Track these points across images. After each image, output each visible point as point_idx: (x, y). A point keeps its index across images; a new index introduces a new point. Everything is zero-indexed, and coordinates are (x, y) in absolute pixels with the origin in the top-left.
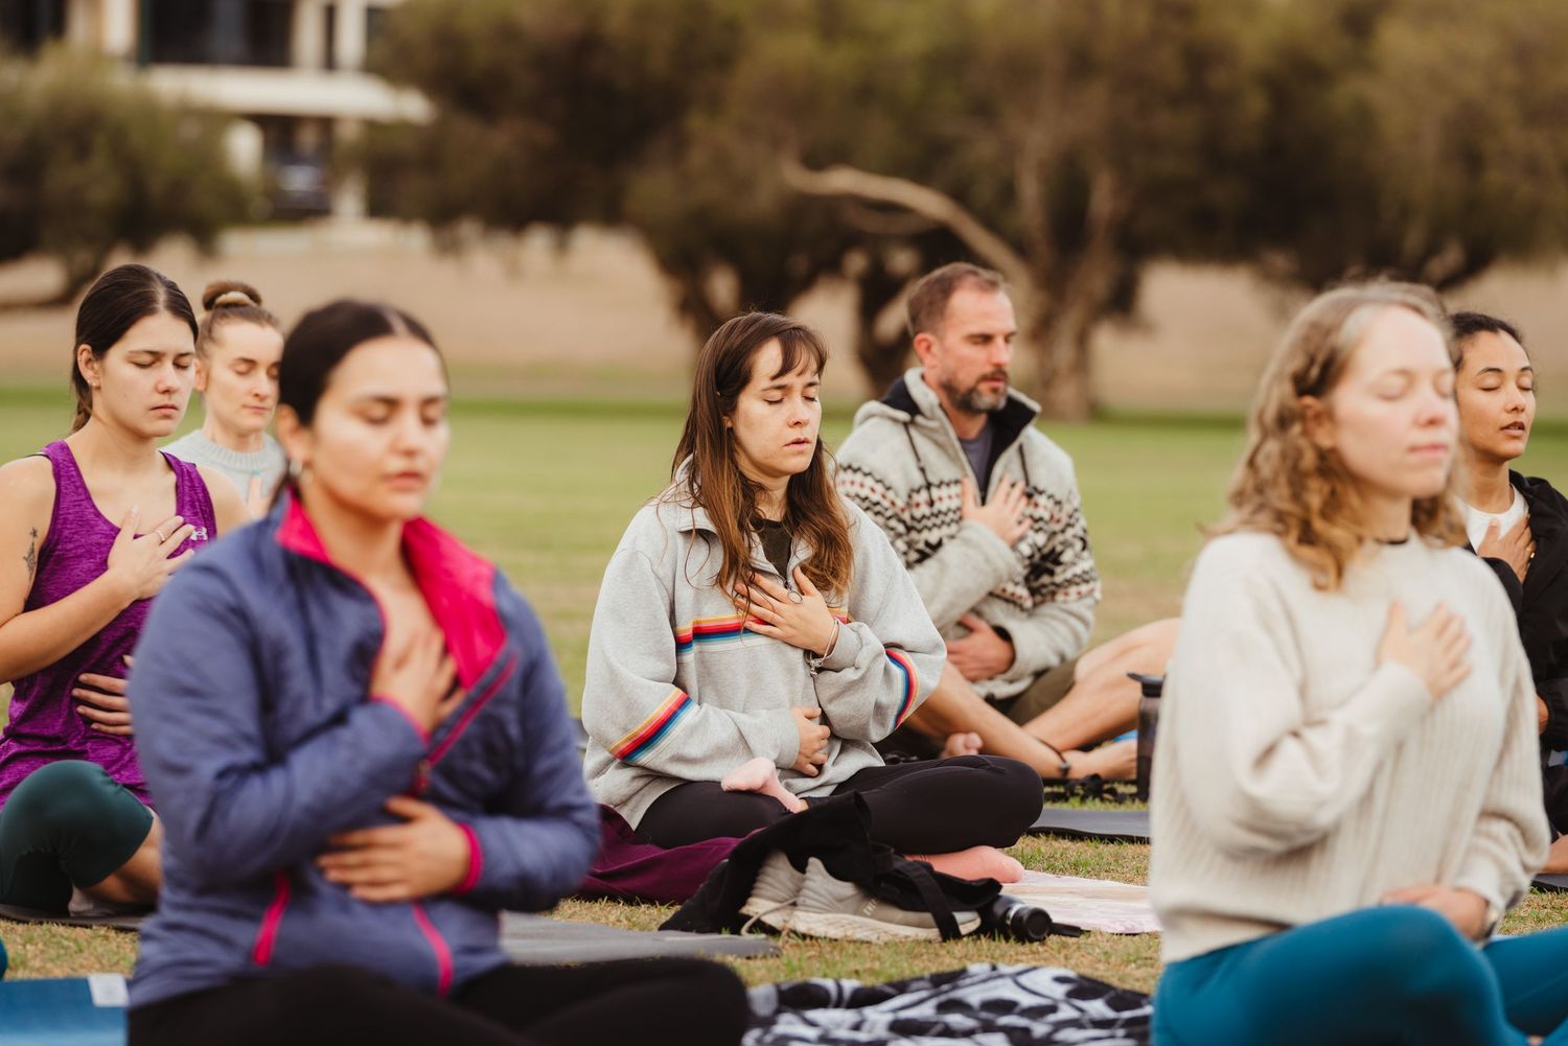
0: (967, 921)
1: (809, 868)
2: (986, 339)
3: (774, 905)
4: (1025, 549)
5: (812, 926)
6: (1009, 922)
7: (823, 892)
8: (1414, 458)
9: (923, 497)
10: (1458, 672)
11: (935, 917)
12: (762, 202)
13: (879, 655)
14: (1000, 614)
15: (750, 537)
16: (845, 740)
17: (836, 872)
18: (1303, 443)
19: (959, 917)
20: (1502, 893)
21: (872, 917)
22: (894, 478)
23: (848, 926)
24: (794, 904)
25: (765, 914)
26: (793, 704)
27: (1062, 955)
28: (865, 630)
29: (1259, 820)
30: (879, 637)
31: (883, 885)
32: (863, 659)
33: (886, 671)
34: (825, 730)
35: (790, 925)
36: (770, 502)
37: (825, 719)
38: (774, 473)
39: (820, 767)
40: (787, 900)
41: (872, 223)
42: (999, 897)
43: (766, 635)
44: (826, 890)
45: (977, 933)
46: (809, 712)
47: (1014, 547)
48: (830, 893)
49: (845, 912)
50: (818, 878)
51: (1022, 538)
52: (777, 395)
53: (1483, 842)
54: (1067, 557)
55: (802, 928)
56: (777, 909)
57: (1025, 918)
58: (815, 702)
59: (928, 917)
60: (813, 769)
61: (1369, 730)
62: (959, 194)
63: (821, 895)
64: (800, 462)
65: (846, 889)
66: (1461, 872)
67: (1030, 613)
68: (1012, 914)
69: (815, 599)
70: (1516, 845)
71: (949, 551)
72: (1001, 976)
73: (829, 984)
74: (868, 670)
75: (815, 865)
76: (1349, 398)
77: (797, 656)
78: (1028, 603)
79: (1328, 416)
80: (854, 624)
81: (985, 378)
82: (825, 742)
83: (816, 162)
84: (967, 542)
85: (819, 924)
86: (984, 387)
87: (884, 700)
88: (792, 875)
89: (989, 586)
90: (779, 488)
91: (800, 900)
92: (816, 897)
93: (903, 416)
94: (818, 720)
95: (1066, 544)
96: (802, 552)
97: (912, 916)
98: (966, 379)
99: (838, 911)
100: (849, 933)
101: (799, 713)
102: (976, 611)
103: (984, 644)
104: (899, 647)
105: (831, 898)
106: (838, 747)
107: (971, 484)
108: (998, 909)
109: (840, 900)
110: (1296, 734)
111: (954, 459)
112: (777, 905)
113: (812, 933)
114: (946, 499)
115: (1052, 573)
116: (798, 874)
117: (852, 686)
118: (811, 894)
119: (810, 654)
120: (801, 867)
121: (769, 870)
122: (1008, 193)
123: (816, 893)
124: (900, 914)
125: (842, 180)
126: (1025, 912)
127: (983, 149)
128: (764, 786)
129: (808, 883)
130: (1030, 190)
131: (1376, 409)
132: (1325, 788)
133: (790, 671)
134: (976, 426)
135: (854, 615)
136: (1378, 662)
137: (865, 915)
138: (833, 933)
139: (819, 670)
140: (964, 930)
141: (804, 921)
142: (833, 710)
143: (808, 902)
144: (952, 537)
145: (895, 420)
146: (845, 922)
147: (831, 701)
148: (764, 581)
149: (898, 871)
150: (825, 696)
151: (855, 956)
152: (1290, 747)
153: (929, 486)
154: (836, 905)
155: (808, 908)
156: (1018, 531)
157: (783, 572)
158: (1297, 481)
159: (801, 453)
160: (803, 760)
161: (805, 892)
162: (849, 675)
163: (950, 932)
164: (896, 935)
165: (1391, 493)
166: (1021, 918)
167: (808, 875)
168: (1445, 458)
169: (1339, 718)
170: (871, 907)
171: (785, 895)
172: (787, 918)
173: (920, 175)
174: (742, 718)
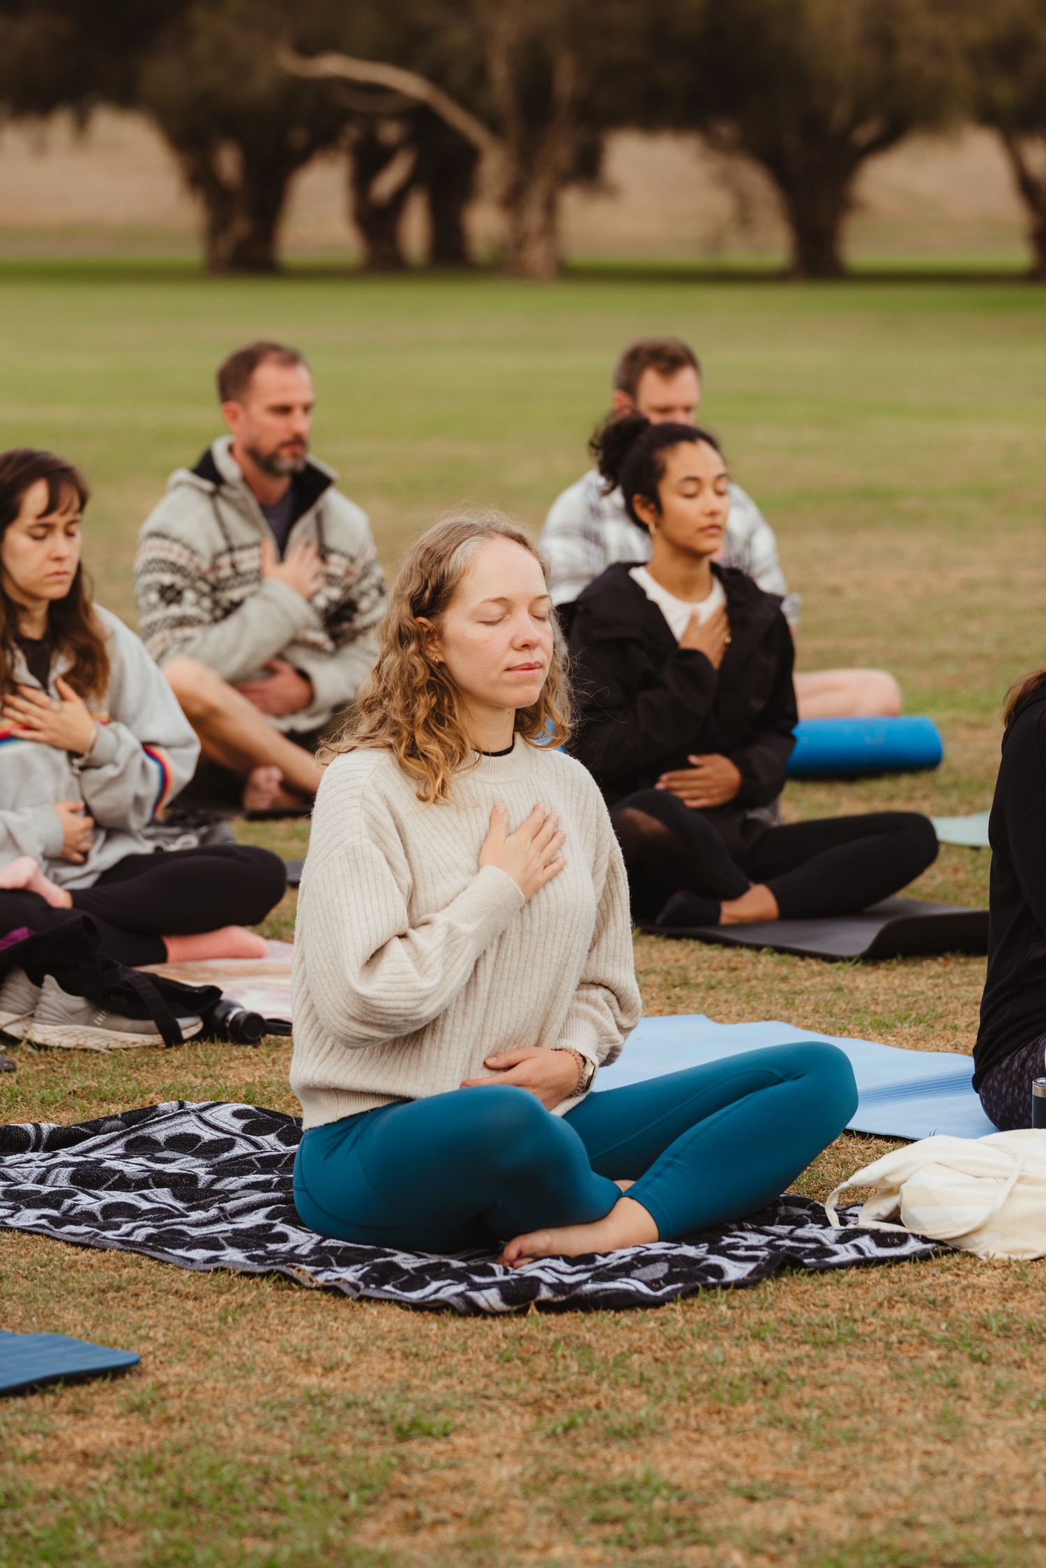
0: (190, 1026)
1: (45, 984)
2: (284, 410)
3: (14, 1017)
4: (321, 602)
5: (48, 1036)
6: (228, 1025)
7: (58, 1007)
8: (510, 676)
9: (225, 561)
10: (554, 867)
11: (158, 1025)
12: (260, 85)
13: (135, 752)
14: (303, 659)
15: (13, 656)
16: (109, 828)
17: (69, 987)
18: (417, 660)
19: (182, 1022)
20: (599, 1051)
21: (102, 1027)
22: (201, 544)
23: (81, 1036)
24: (32, 1016)
25: (7, 1025)
26: (57, 800)
27: (270, 1060)
28: (123, 730)
29: (369, 1014)
30: (137, 736)
31: (112, 997)
32: (122, 756)
33: (144, 767)
34: (88, 822)
35: (27, 1036)
36: (31, 620)
37: (88, 811)
38: (35, 598)
39: (85, 854)
40: (26, 1012)
41: (361, 103)
42: (220, 1002)
43: (33, 740)
44: (61, 1005)
45: (197, 1038)
46: (72, 805)
47: (310, 599)
48: (64, 1007)
49: (77, 1023)
50: (53, 993)
51: (317, 592)
52: (40, 531)
53: (583, 1007)
54: (364, 604)
55: (38, 1039)
56: (18, 1021)
57: (242, 1021)
58: (78, 797)
59: (151, 1024)
60: (78, 857)
61: (468, 928)
62: (436, 76)
63: (55, 1008)
64: (59, 590)
65: (78, 1003)
66: (561, 1035)
67: (333, 655)
68: (231, 1017)
69: (75, 706)
70: (611, 1008)
71: (251, 609)
72: (187, 1113)
73: (29, 1127)
74: (127, 766)
75: (50, 981)
76: (456, 621)
77: (61, 757)
78: (329, 646)
79: (437, 635)
80: (113, 725)
81: (284, 444)
82: (89, 833)
83: (308, 48)
84: (267, 598)
85: (54, 1035)
86: (285, 453)
87: (142, 792)
88: (31, 989)
89: (286, 635)
90: (40, 612)
91: (37, 1013)
92: (51, 1010)
93: (208, 485)
94: (82, 813)
95: (363, 594)
96: (61, 665)
97: (139, 1024)
98: (268, 443)
99: (71, 1023)
100: (81, 1042)
101: (63, 808)
102: (280, 656)
103: (286, 685)
104: (155, 744)
105: (62, 1010)
106: (102, 836)
107: (270, 546)
108: (219, 1013)
109: (73, 1013)
110: (403, 936)
111: (253, 523)
112: (18, 1017)
113: (48, 1043)
114: (247, 561)
115: (350, 620)
116: (35, 988)
117: (112, 782)
118: (46, 1008)
119: (72, 754)
120: (38, 982)
121: (10, 985)
122: (480, 74)
123: (50, 1007)
124: (128, 1023)
125: (332, 65)
126: (243, 1015)
127: (458, 36)
128: (28, 884)
129: (44, 998)
130: (500, 71)
131: (479, 633)
132: (427, 984)
133: (56, 770)
134: (279, 487)
135: (114, 716)
136: (479, 867)
137: (96, 1026)
138: (67, 1042)
139: (83, 768)
140: (186, 1034)
141: (41, 1032)
142: (97, 804)
143: (44, 1015)
144: (253, 594)
145: (201, 490)
146: (77, 1032)
147: (95, 795)
148: (29, 692)
149: (127, 984)
150: (89, 790)
151: (80, 1069)
152: (397, 944)
153: (231, 550)
154: (70, 1016)
155: (44, 1021)
156: (312, 586)
157: (45, 686)
158: (411, 693)
159: (60, 582)
160: (68, 850)
161: (41, 1006)
162: (109, 771)
163: (173, 1038)
164: (125, 1042)
165: (496, 706)
166: (238, 1022)
167: (44, 990)
168: (541, 675)
169: (440, 918)
170: (101, 1018)
171: (24, 1008)
172: (26, 1028)
173: (401, 60)
174: (10, 817)
